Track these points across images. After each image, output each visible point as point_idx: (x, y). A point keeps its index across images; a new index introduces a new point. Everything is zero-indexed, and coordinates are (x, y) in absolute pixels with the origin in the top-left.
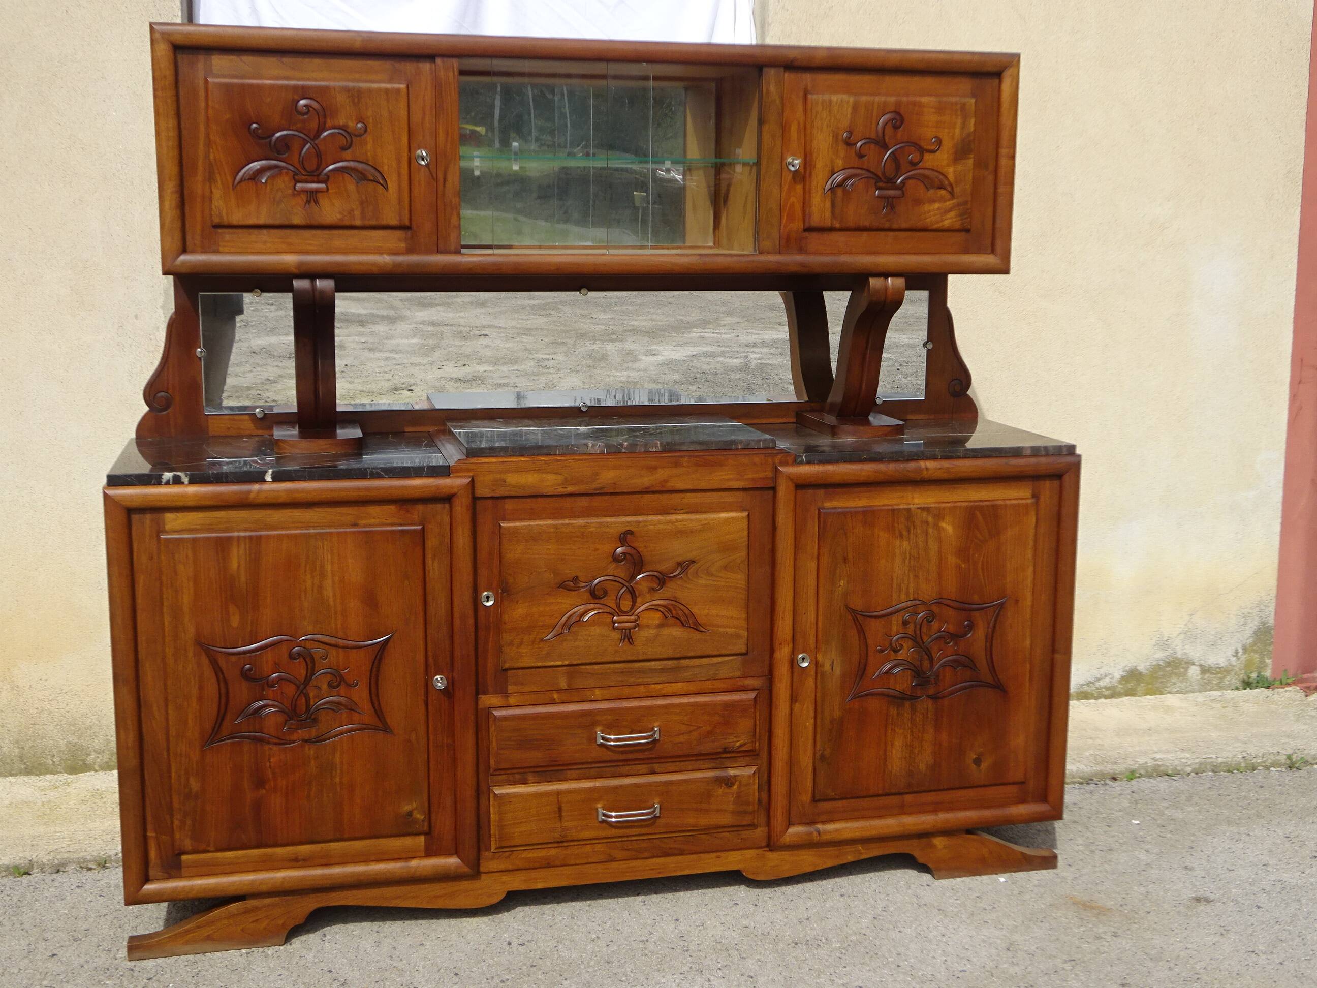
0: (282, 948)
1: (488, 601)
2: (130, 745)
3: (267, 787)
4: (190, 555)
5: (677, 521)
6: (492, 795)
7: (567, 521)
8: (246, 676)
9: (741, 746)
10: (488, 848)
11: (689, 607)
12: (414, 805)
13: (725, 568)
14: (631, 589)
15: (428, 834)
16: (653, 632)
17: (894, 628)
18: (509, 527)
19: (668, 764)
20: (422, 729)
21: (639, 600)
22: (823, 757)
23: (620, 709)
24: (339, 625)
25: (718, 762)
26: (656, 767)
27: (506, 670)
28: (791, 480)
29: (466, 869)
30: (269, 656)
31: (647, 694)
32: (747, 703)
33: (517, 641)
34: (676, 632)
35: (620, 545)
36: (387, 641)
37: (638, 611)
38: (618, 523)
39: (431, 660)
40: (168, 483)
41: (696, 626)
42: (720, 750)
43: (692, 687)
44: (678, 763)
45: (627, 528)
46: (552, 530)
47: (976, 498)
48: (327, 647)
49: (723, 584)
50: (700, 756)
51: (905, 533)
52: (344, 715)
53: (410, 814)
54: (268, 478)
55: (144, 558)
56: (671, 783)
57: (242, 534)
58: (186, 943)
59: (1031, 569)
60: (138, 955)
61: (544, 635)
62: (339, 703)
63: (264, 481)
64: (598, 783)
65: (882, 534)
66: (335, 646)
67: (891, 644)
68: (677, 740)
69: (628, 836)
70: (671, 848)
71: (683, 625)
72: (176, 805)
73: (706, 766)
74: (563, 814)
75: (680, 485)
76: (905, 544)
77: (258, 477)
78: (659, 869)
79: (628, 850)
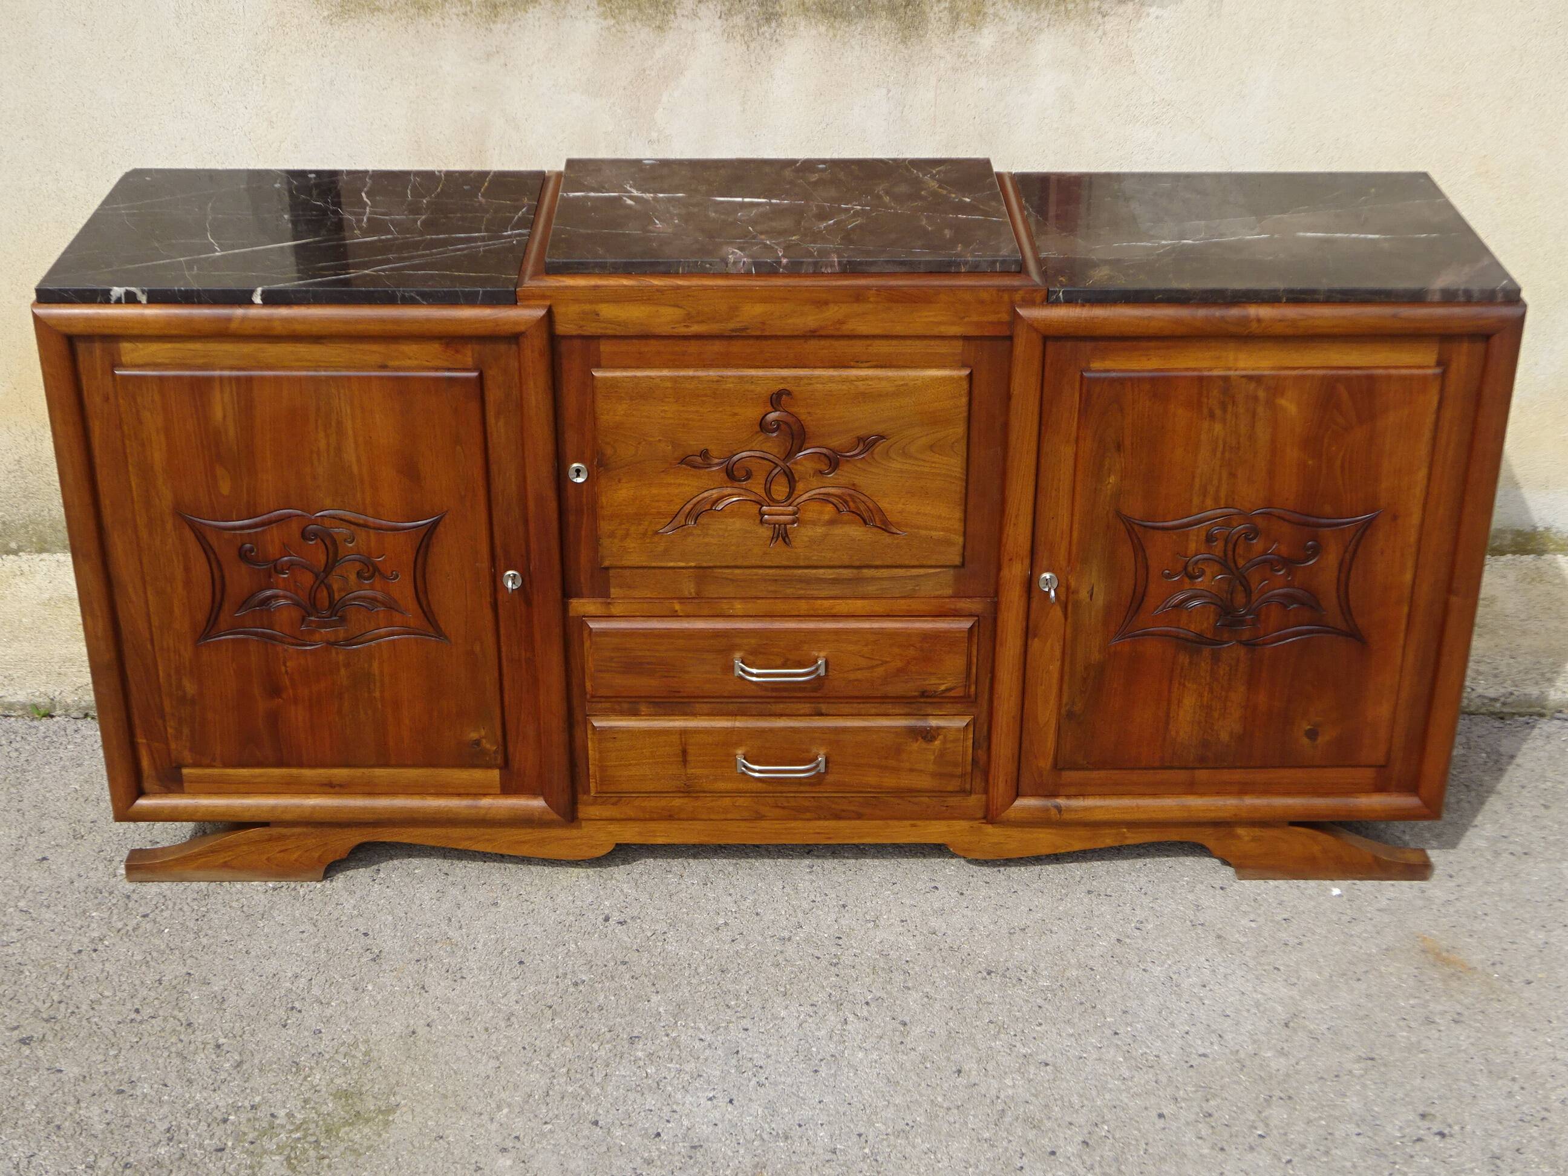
0: (319, 885)
1: (578, 476)
2: (99, 635)
3: (284, 696)
4: (157, 397)
5: (859, 379)
6: (589, 727)
7: (691, 373)
8: (243, 555)
9: (948, 690)
10: (587, 791)
11: (875, 499)
12: (483, 733)
13: (931, 447)
14: (787, 471)
15: (505, 765)
16: (820, 530)
17: (1193, 546)
18: (606, 379)
19: (842, 705)
20: (489, 639)
21: (800, 486)
22: (1070, 715)
23: (772, 631)
24: (368, 500)
25: (914, 706)
26: (824, 708)
27: (607, 569)
28: (1036, 330)
29: (555, 816)
30: (275, 533)
31: (812, 612)
32: (957, 635)
33: (620, 533)
34: (856, 531)
35: (770, 409)
36: (435, 524)
37: (799, 500)
38: (767, 378)
39: (499, 551)
40: (118, 301)
41: (885, 526)
42: (916, 694)
43: (878, 607)
44: (855, 705)
45: (781, 387)
46: (669, 385)
47: (1342, 364)
48: (353, 527)
49: (927, 470)
50: (884, 699)
51: (1218, 412)
52: (381, 615)
53: (477, 743)
54: (257, 299)
55: (98, 399)
56: (845, 730)
57: (226, 373)
58: (198, 868)
59: (1423, 473)
60: (139, 876)
61: (659, 527)
62: (374, 599)
63: (251, 303)
64: (739, 723)
65: (1180, 411)
66: (365, 526)
67: (1185, 568)
68: (852, 676)
69: (781, 792)
70: (844, 811)
71: (865, 523)
72: (168, 708)
73: (897, 711)
74: (689, 758)
75: (863, 329)
76: (1218, 427)
77: (243, 298)
78: (828, 834)
79: (784, 808)
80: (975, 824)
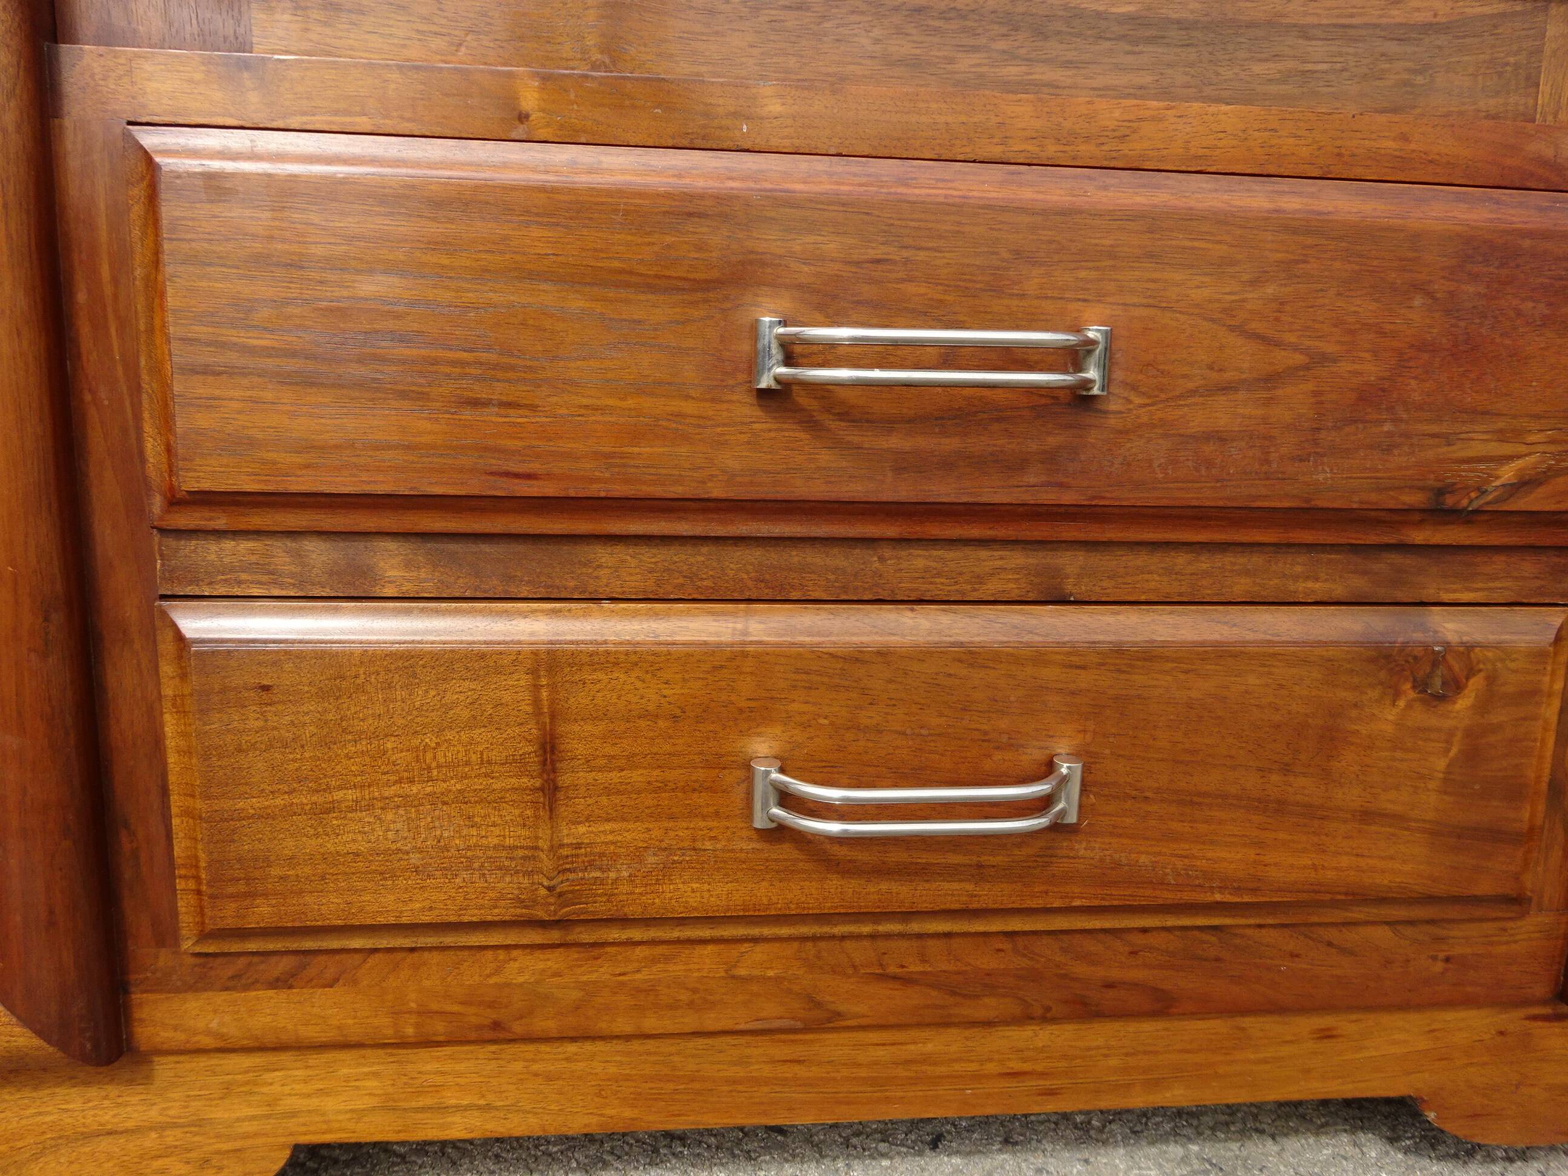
6: (166, 646)
9: (1524, 484)
10: (164, 933)
25: (1383, 565)
26: (1073, 570)
42: (1414, 500)
44: (1181, 560)
50: (1301, 528)
68: (1197, 418)
69: (908, 915)
70: (1110, 986)
73: (1319, 588)
74: (565, 780)
78: (1043, 1075)
79: (906, 981)
80: (1512, 1020)
